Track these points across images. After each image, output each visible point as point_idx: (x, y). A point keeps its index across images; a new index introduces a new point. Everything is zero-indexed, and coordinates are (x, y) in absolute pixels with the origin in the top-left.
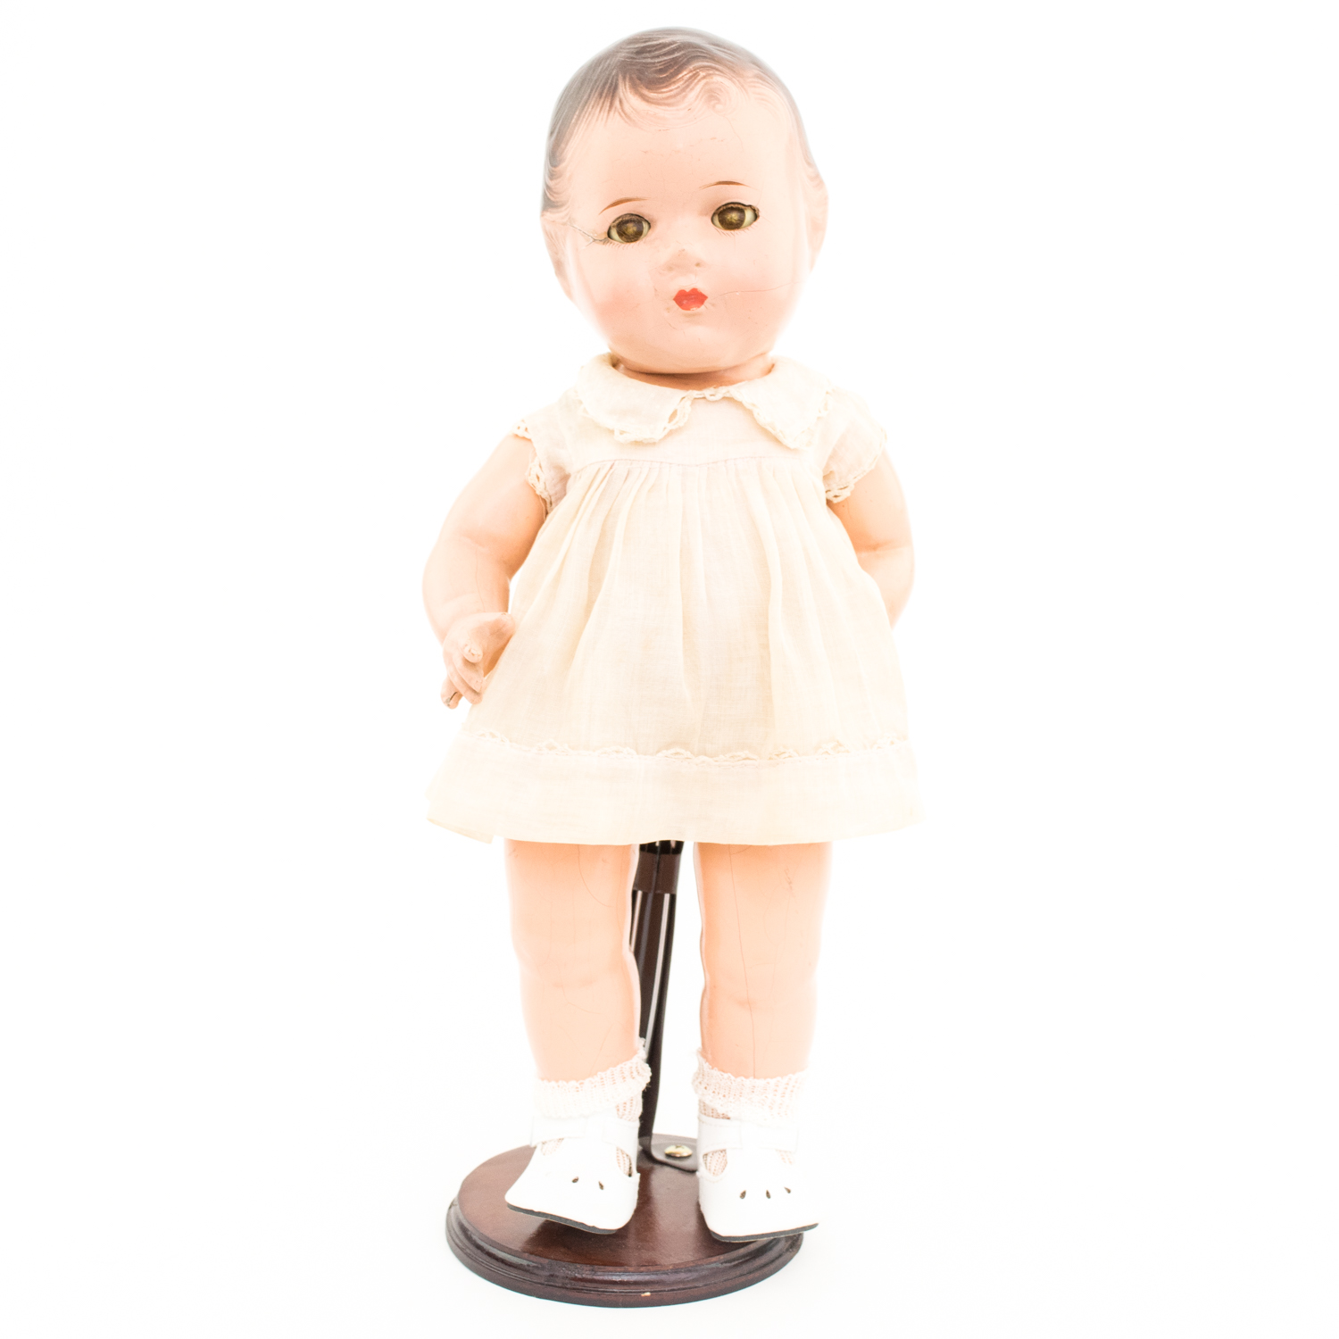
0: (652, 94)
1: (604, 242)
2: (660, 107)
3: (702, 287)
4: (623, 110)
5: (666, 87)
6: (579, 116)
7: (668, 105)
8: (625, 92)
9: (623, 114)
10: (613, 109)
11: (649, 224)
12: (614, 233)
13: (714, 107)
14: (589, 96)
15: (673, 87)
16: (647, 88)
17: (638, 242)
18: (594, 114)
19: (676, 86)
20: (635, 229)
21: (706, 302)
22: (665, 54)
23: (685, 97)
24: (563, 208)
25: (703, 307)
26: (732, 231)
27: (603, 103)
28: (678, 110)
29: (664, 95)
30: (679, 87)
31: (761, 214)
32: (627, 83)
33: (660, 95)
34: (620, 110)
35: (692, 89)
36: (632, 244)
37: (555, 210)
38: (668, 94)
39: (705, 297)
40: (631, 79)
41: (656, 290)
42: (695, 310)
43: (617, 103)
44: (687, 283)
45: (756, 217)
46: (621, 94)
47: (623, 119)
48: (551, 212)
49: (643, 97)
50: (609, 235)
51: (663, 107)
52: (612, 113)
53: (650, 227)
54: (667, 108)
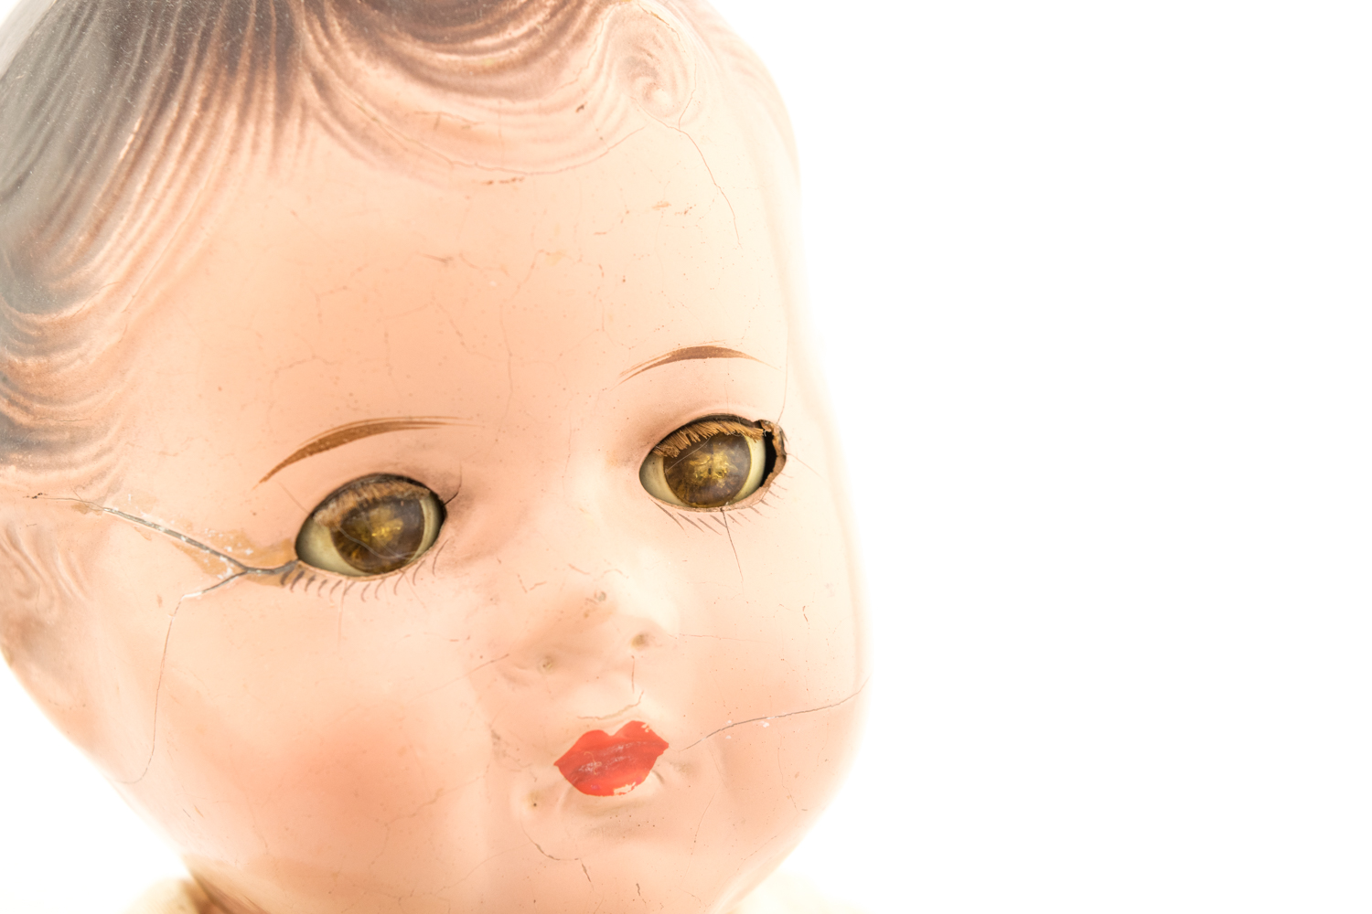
0: (444, 57)
1: (285, 575)
2: (479, 101)
3: (657, 714)
4: (336, 114)
5: (487, 31)
6: (147, 137)
7: (509, 93)
9: (338, 128)
10: (296, 111)
12: (323, 546)
14: (178, 64)
15: (513, 32)
16: (417, 36)
17: (409, 571)
18: (216, 127)
19: (524, 29)
20: (398, 525)
21: (659, 760)
23: (558, 65)
24: (80, 454)
27: (248, 91)
28: (542, 111)
29: (488, 60)
30: (533, 32)
32: (333, 21)
33: (474, 60)
34: (326, 115)
35: (580, 37)
36: (392, 578)
37: (42, 459)
38: (502, 56)
39: (661, 748)
41: (496, 737)
42: (629, 793)
43: (307, 89)
46: (318, 59)
47: (345, 145)
48: (22, 466)
49: (410, 68)
51: (493, 102)
52: (292, 126)
53: (442, 515)
54: (506, 104)
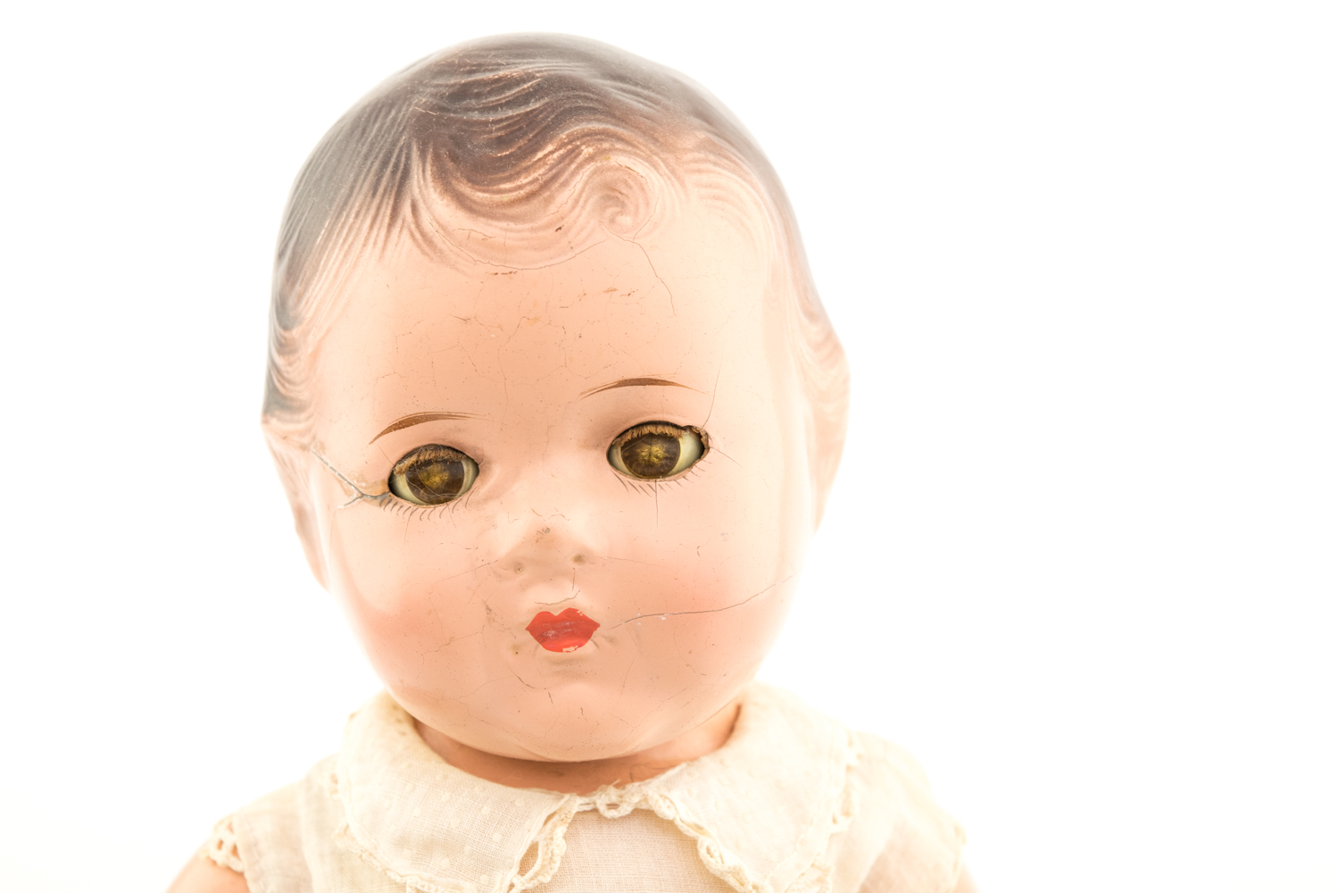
0: (480, 194)
1: (382, 501)
2: (496, 223)
3: (586, 603)
4: (418, 226)
5: (509, 179)
6: (330, 232)
7: (514, 219)
8: (423, 185)
9: (418, 236)
10: (399, 222)
11: (476, 466)
12: (402, 484)
13: (612, 221)
14: (352, 188)
15: (523, 180)
16: (469, 180)
17: (451, 504)
18: (359, 229)
19: (530, 179)
20: (446, 476)
21: (595, 633)
22: (510, 104)
23: (549, 201)
24: (303, 416)
25: (589, 647)
26: (652, 483)
27: (378, 209)
28: (532, 230)
29: (506, 197)
30: (536, 180)
31: (715, 442)
32: (428, 167)
33: (497, 197)
34: (413, 226)
35: (565, 184)
36: (440, 508)
37: (287, 416)
38: (514, 195)
39: (595, 625)
40: (437, 157)
41: (489, 609)
42: (572, 652)
43: (406, 210)
44: (554, 597)
45: (702, 449)
46: (416, 191)
47: (419, 246)
48: (279, 419)
49: (462, 201)
50: (392, 486)
51: (504, 224)
52: (396, 231)
53: (477, 472)
54: (512, 225)
